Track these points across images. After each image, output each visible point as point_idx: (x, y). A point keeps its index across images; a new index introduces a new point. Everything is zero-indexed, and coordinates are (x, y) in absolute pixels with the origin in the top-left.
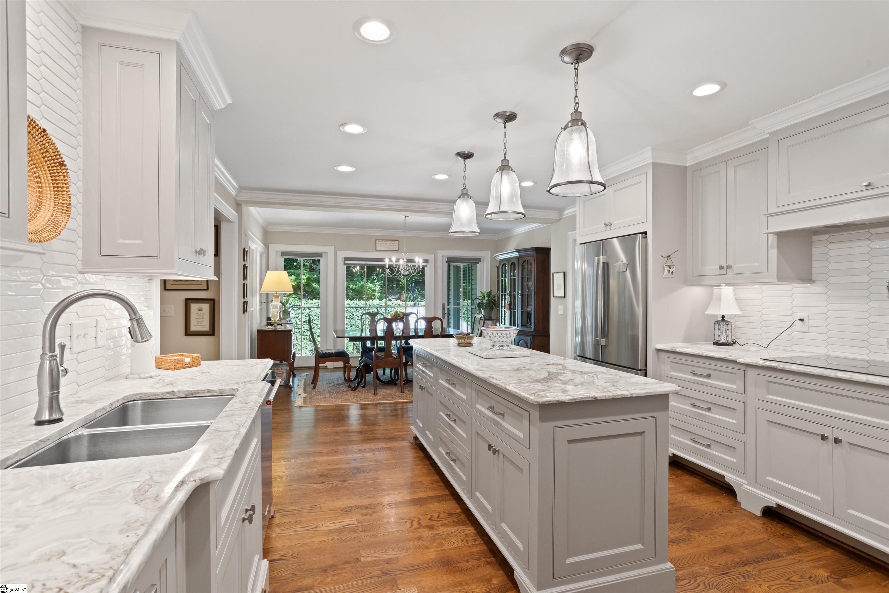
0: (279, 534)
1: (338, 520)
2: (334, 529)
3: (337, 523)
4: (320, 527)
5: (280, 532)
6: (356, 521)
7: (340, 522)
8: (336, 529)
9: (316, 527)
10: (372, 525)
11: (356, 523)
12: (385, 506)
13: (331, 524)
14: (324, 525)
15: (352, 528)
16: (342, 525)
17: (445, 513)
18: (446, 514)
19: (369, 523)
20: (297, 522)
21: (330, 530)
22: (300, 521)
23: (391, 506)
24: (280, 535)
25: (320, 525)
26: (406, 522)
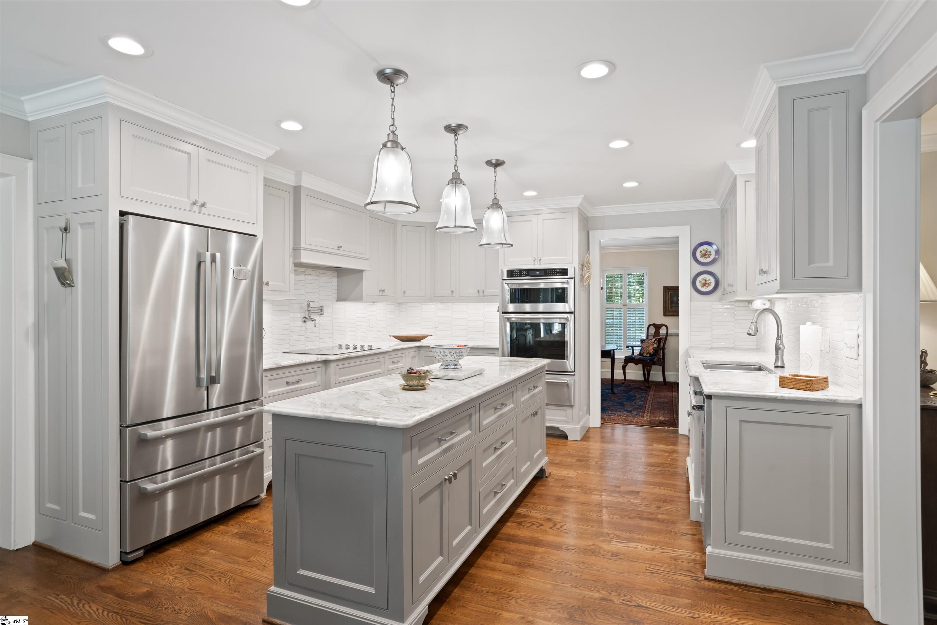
0: (692, 553)
1: (629, 549)
2: (635, 542)
3: (632, 547)
4: (650, 548)
5: (692, 555)
6: (612, 543)
7: (627, 547)
8: (633, 542)
9: (653, 549)
10: (597, 536)
11: (612, 542)
12: (573, 548)
13: (637, 548)
14: (645, 549)
15: (618, 539)
16: (627, 543)
17: (524, 526)
18: (523, 524)
19: (600, 538)
20: (675, 560)
21: (639, 543)
22: (671, 559)
23: (567, 547)
24: (690, 552)
25: (649, 549)
26: (565, 529)
